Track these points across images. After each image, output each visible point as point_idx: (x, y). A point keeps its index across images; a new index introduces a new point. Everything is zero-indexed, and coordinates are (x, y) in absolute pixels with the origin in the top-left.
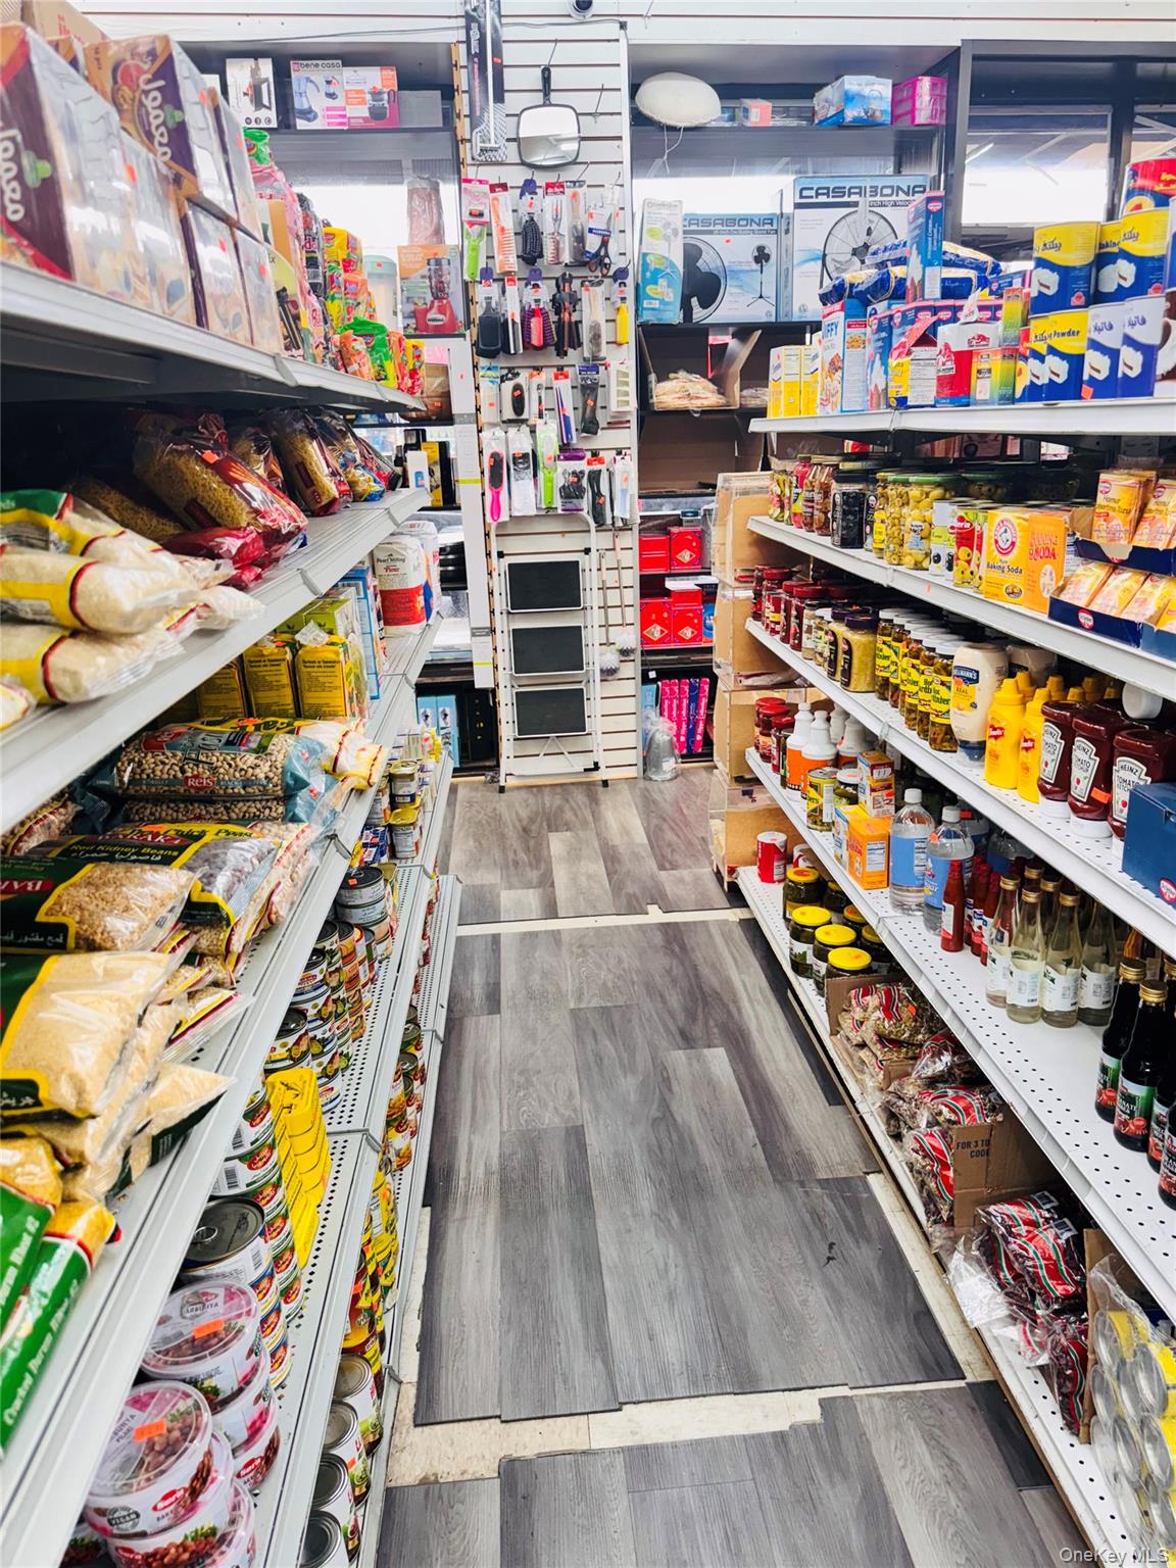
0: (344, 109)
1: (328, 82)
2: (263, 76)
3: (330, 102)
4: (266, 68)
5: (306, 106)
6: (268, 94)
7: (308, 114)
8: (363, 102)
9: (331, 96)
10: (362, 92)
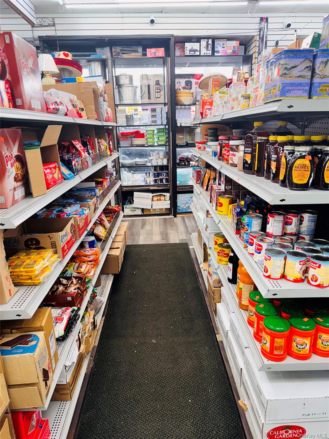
0: (226, 51)
1: (223, 44)
2: (209, 43)
3: (223, 49)
4: (210, 42)
5: (217, 50)
6: (210, 47)
7: (218, 52)
8: (231, 49)
9: (223, 47)
10: (231, 47)
